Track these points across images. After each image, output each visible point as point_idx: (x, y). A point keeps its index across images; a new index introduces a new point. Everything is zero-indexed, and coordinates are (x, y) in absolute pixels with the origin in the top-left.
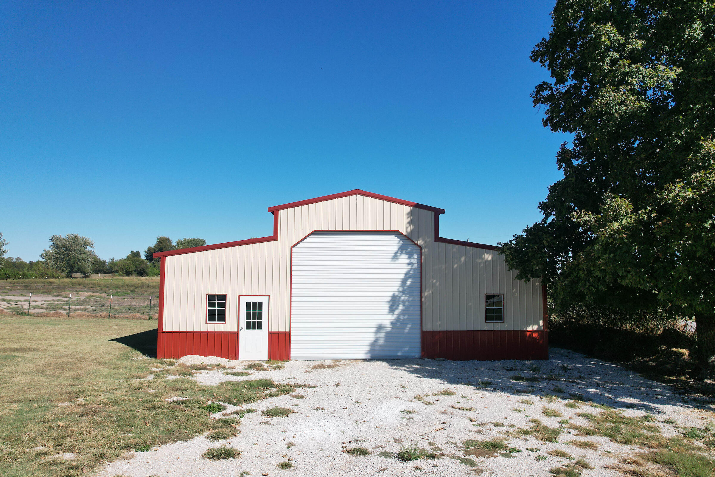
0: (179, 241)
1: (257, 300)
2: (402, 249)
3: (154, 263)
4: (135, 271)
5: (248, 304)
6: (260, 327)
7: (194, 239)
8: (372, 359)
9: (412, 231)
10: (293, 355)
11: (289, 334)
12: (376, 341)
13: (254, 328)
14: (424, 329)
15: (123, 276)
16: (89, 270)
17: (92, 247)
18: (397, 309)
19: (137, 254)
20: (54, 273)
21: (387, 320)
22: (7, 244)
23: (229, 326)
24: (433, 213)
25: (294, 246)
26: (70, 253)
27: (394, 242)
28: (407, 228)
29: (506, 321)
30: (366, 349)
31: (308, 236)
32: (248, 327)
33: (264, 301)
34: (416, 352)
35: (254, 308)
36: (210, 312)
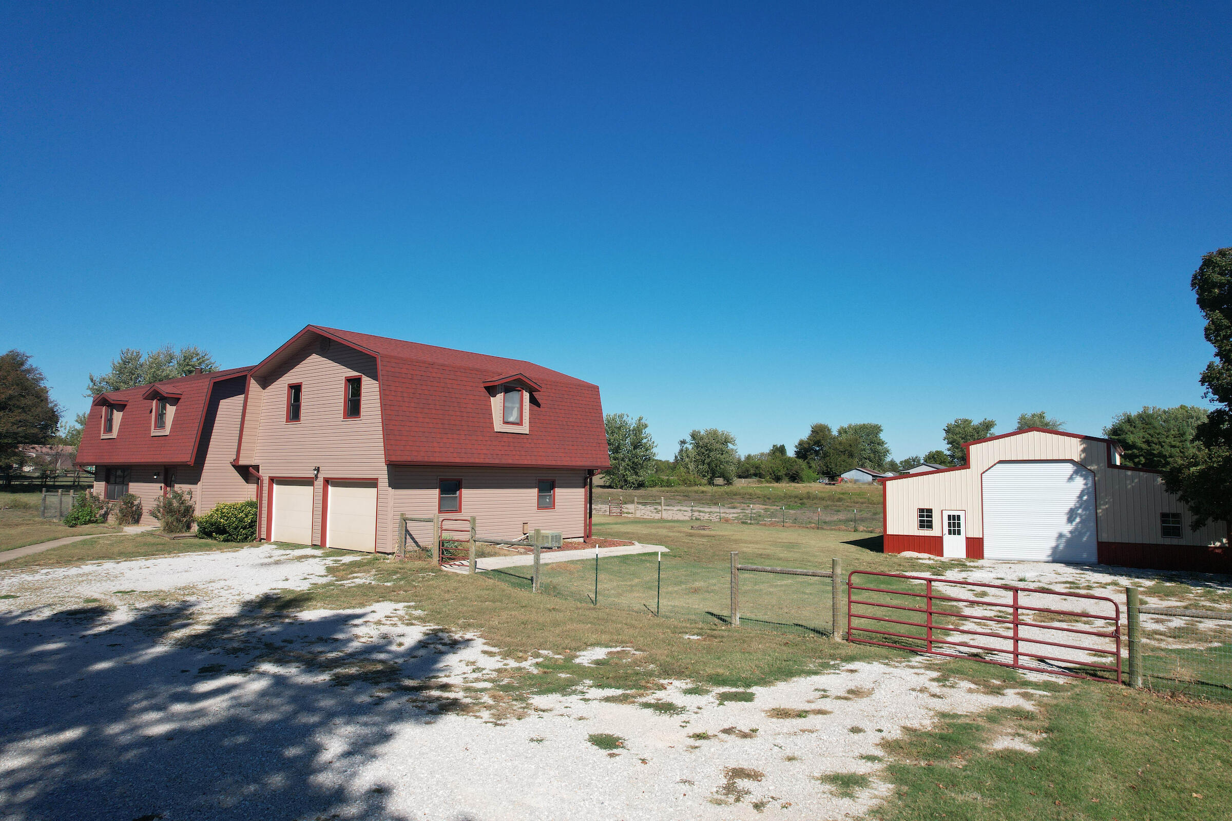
0: (842, 428)
1: (956, 513)
2: (1076, 472)
3: (808, 463)
4: (786, 475)
5: (949, 516)
6: (959, 533)
7: (864, 425)
8: (1054, 561)
9: (1085, 458)
10: (986, 554)
11: (982, 539)
12: (1057, 547)
13: (954, 534)
14: (1100, 541)
15: (771, 482)
16: (733, 474)
17: (733, 444)
18: (1074, 520)
19: (781, 450)
20: (697, 480)
21: (1067, 529)
22: (656, 446)
23: (935, 532)
24: (1105, 444)
25: (984, 472)
26: (711, 454)
27: (1069, 468)
28: (1080, 455)
29: (1184, 536)
30: (1049, 552)
31: (995, 465)
32: (950, 533)
33: (962, 514)
34: (1094, 559)
35: (954, 519)
36: (921, 521)
